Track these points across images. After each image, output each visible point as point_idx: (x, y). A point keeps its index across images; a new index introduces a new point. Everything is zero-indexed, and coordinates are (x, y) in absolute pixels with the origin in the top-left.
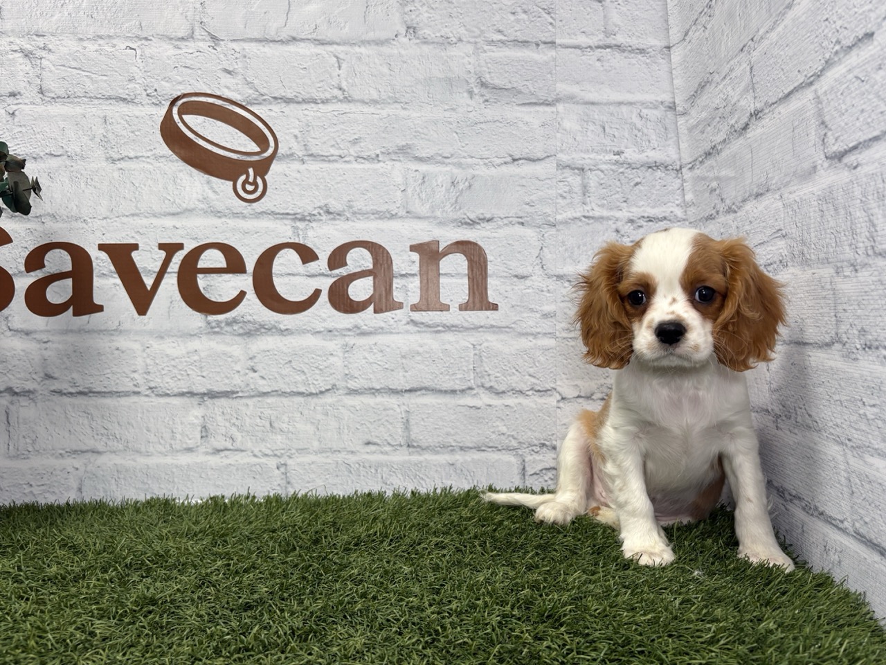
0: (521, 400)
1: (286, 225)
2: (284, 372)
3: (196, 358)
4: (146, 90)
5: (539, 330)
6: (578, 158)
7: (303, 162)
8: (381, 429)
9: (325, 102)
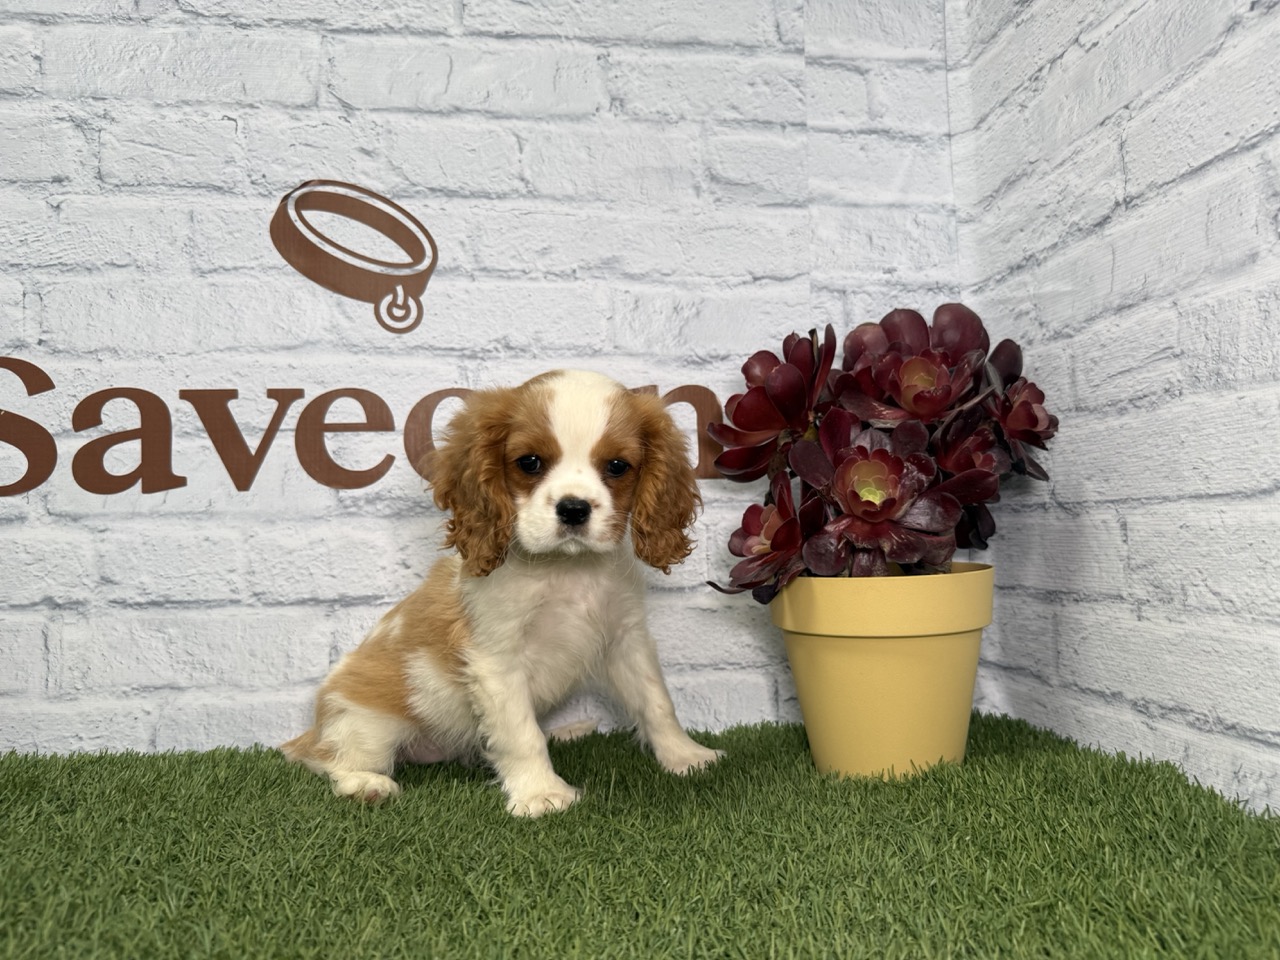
1: (450, 364)
3: (323, 550)
4: (249, 176)
6: (838, 277)
7: (473, 278)
9: (501, 196)
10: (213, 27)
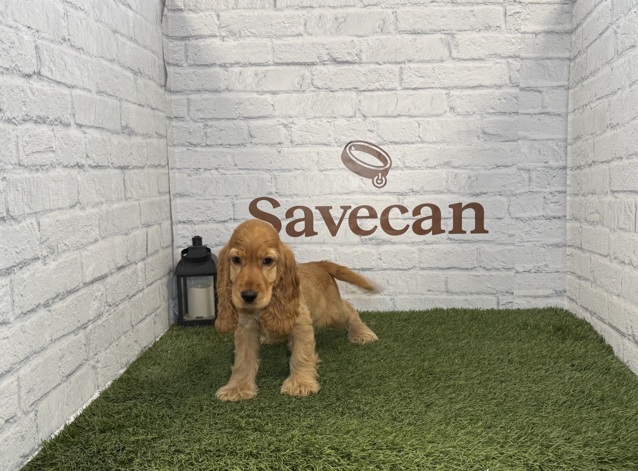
0: (498, 273)
1: (394, 197)
2: (393, 260)
3: (356, 254)
4: (335, 140)
5: (507, 242)
6: (527, 165)
7: (402, 170)
8: (435, 285)
9: (413, 143)
10: (323, 92)
